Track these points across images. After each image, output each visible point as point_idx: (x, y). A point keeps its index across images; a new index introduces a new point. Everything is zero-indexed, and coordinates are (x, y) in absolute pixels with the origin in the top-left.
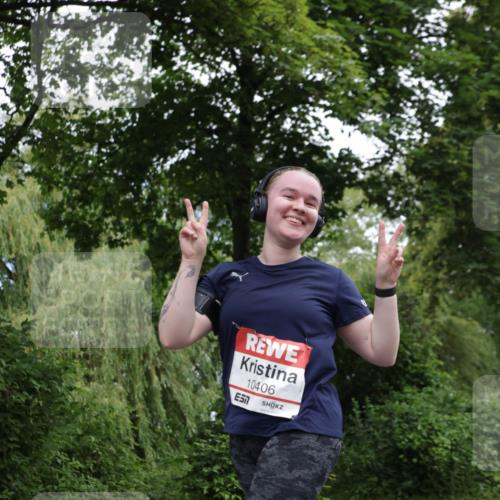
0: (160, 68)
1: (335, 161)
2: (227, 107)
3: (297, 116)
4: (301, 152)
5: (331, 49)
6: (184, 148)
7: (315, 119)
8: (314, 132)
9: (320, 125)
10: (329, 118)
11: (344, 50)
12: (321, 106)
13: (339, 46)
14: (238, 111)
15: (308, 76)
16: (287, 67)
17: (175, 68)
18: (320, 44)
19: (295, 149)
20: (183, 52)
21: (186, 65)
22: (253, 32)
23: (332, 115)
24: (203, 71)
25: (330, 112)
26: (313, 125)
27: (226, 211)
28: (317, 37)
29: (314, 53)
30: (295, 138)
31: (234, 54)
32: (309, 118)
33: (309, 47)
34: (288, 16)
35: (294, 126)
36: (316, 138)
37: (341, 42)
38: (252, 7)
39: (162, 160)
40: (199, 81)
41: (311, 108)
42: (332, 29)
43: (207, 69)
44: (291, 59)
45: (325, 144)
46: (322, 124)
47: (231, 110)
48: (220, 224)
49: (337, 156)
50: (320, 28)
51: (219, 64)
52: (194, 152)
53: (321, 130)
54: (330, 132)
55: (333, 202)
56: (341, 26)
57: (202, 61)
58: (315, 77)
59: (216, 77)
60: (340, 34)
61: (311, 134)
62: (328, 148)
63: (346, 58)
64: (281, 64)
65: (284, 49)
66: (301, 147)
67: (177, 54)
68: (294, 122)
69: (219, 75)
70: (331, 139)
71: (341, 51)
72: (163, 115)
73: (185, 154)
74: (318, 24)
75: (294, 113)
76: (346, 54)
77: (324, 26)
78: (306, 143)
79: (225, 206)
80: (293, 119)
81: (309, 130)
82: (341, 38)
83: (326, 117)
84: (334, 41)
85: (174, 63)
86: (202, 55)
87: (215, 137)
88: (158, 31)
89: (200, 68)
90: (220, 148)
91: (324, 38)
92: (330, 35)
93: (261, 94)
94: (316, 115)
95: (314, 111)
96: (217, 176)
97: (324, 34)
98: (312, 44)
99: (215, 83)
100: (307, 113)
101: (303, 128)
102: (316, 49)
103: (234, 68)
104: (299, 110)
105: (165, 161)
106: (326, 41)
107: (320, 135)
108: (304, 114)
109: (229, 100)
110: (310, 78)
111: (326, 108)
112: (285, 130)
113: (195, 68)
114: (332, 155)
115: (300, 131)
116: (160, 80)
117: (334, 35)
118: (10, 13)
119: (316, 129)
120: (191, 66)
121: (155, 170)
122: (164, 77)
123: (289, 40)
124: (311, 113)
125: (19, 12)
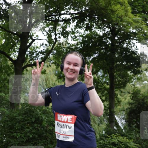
0: (88, 31)
1: (139, 56)
2: (108, 41)
3: (128, 43)
4: (129, 54)
5: (138, 22)
6: (95, 54)
7: (133, 43)
8: (133, 47)
9: (134, 45)
10: (137, 43)
11: (142, 22)
12: (135, 39)
13: (140, 21)
14: (111, 43)
15: (131, 31)
16: (125, 29)
17: (93, 31)
18: (135, 21)
19: (127, 53)
20: (95, 26)
21: (96, 30)
22: (115, 19)
23: (138, 42)
24: (101, 31)
25: (138, 41)
26: (132, 45)
27: (107, 72)
28: (134, 19)
29: (133, 24)
30: (127, 49)
31: (109, 25)
32: (131, 43)
33: (132, 22)
34: (125, 14)
35: (127, 46)
36: (133, 49)
37: (141, 20)
38: (115, 12)
39: (89, 57)
40: (100, 34)
41: (132, 40)
42: (138, 16)
43: (102, 31)
44: (126, 26)
45: (136, 51)
46: (135, 45)
47: (109, 42)
48: (105, 76)
49: (140, 54)
50: (135, 16)
51: (105, 29)
52: (98, 55)
53: (135, 47)
54: (137, 47)
55: (138, 68)
56: (141, 15)
57: (100, 28)
58: (133, 31)
59: (104, 33)
60: (141, 18)
61: (132, 48)
62: (137, 52)
63: (143, 25)
64: (123, 28)
65: (124, 23)
66: (129, 52)
67: (93, 27)
68: (127, 45)
69: (105, 32)
70: (138, 49)
71: (141, 23)
72: (89, 45)
73: (96, 56)
74: (134, 15)
75: (127, 42)
76: (142, 23)
77: (136, 16)
78: (130, 50)
79: (107, 70)
80: (126, 44)
81: (131, 46)
82: (141, 19)
83: (137, 42)
84: (139, 20)
85: (93, 30)
86: (100, 27)
87: (104, 50)
88: (88, 20)
89: (100, 30)
90: (105, 53)
91: (136, 19)
92: (138, 18)
93: (117, 37)
94: (133, 42)
95: (133, 41)
96: (105, 61)
97: (136, 18)
98: (132, 21)
99: (104, 34)
100: (131, 42)
101: (130, 46)
102: (133, 23)
103: (109, 30)
104: (128, 41)
105: (90, 58)
106: (136, 20)
107: (134, 48)
108: (130, 42)
109: (108, 39)
110: (132, 31)
111: (136, 40)
112: (124, 47)
113: (99, 31)
114: (138, 54)
115: (129, 47)
116: (89, 34)
117: (139, 18)
118: (48, 18)
119: (133, 46)
120: (97, 30)
121: (87, 61)
122: (90, 33)
123: (126, 21)
124: (132, 42)
125: (50, 17)
